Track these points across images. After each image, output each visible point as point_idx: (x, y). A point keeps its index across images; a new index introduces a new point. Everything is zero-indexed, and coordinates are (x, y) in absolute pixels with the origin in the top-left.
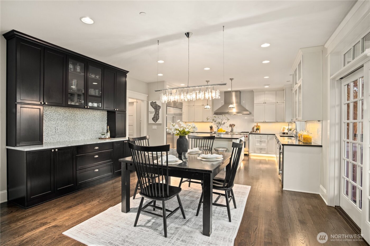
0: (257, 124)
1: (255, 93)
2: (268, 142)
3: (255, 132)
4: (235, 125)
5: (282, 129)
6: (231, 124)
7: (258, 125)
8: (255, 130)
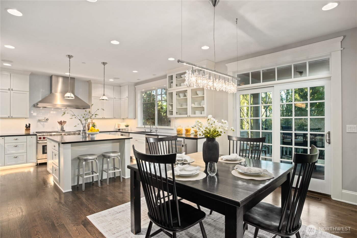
0: (92, 120)
1: (92, 85)
5: (117, 126)
6: (60, 121)
7: (94, 122)
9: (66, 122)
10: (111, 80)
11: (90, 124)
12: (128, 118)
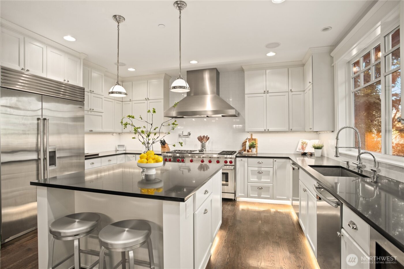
0: (252, 135)
1: (246, 73)
2: (275, 173)
3: (248, 151)
4: (209, 138)
5: (300, 146)
6: (201, 137)
7: (253, 138)
8: (247, 148)
10: (271, 54)
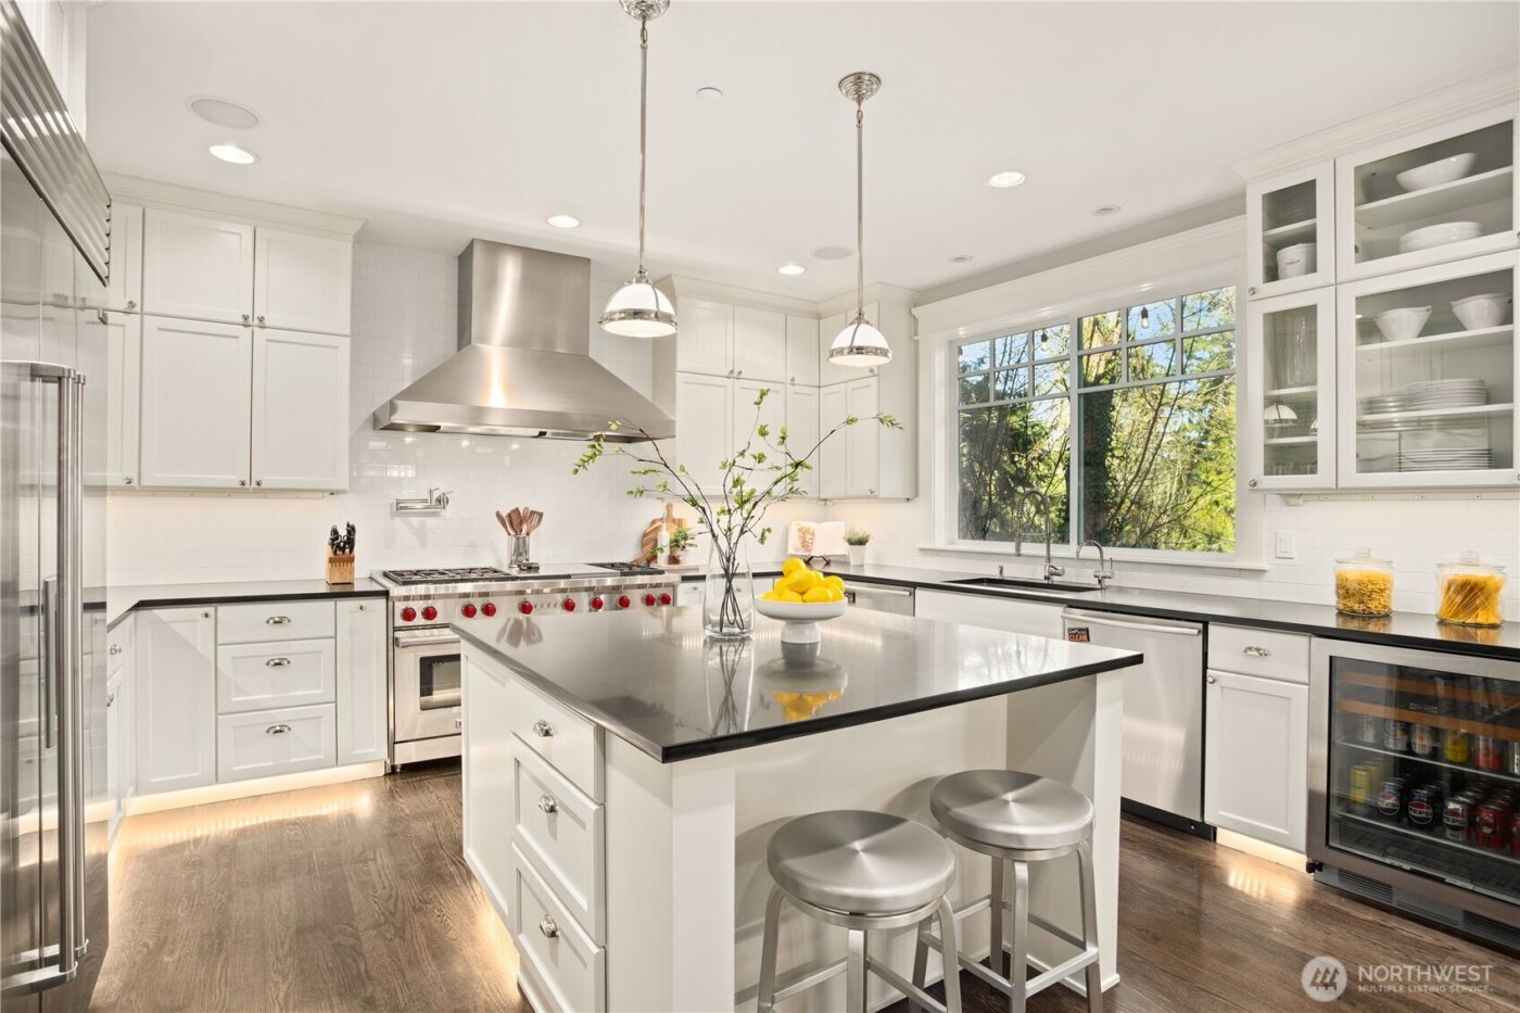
0: (670, 507)
5: (795, 540)
9: (541, 515)
10: (792, 270)
11: (657, 529)
12: (877, 498)
